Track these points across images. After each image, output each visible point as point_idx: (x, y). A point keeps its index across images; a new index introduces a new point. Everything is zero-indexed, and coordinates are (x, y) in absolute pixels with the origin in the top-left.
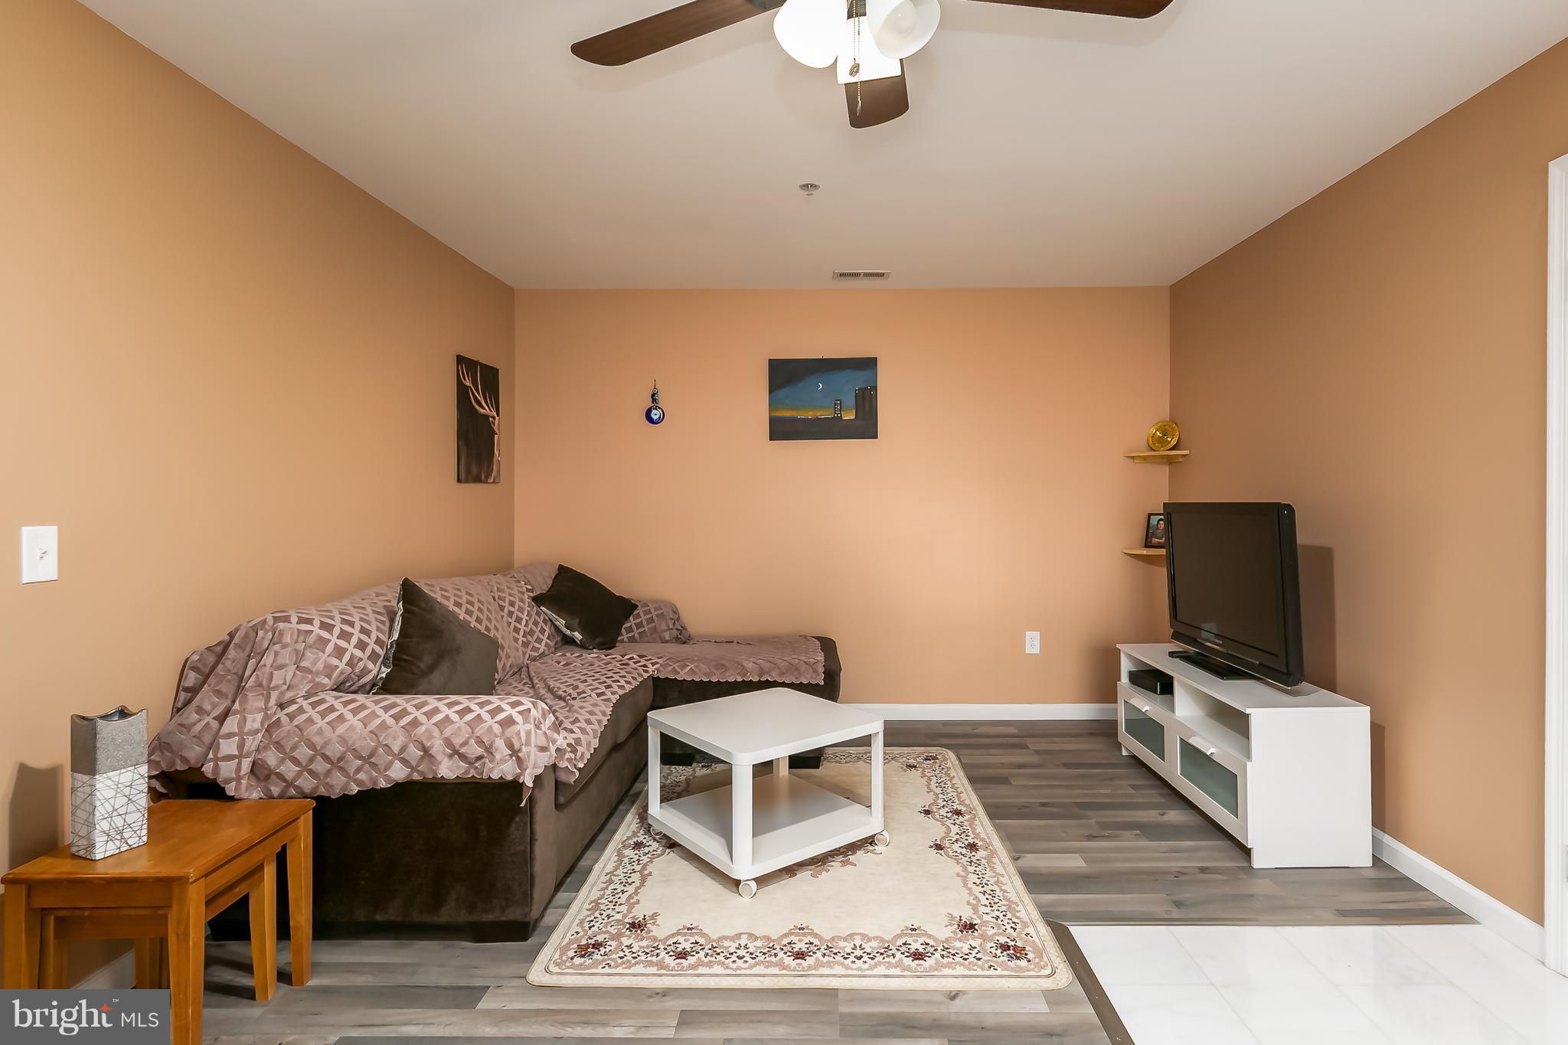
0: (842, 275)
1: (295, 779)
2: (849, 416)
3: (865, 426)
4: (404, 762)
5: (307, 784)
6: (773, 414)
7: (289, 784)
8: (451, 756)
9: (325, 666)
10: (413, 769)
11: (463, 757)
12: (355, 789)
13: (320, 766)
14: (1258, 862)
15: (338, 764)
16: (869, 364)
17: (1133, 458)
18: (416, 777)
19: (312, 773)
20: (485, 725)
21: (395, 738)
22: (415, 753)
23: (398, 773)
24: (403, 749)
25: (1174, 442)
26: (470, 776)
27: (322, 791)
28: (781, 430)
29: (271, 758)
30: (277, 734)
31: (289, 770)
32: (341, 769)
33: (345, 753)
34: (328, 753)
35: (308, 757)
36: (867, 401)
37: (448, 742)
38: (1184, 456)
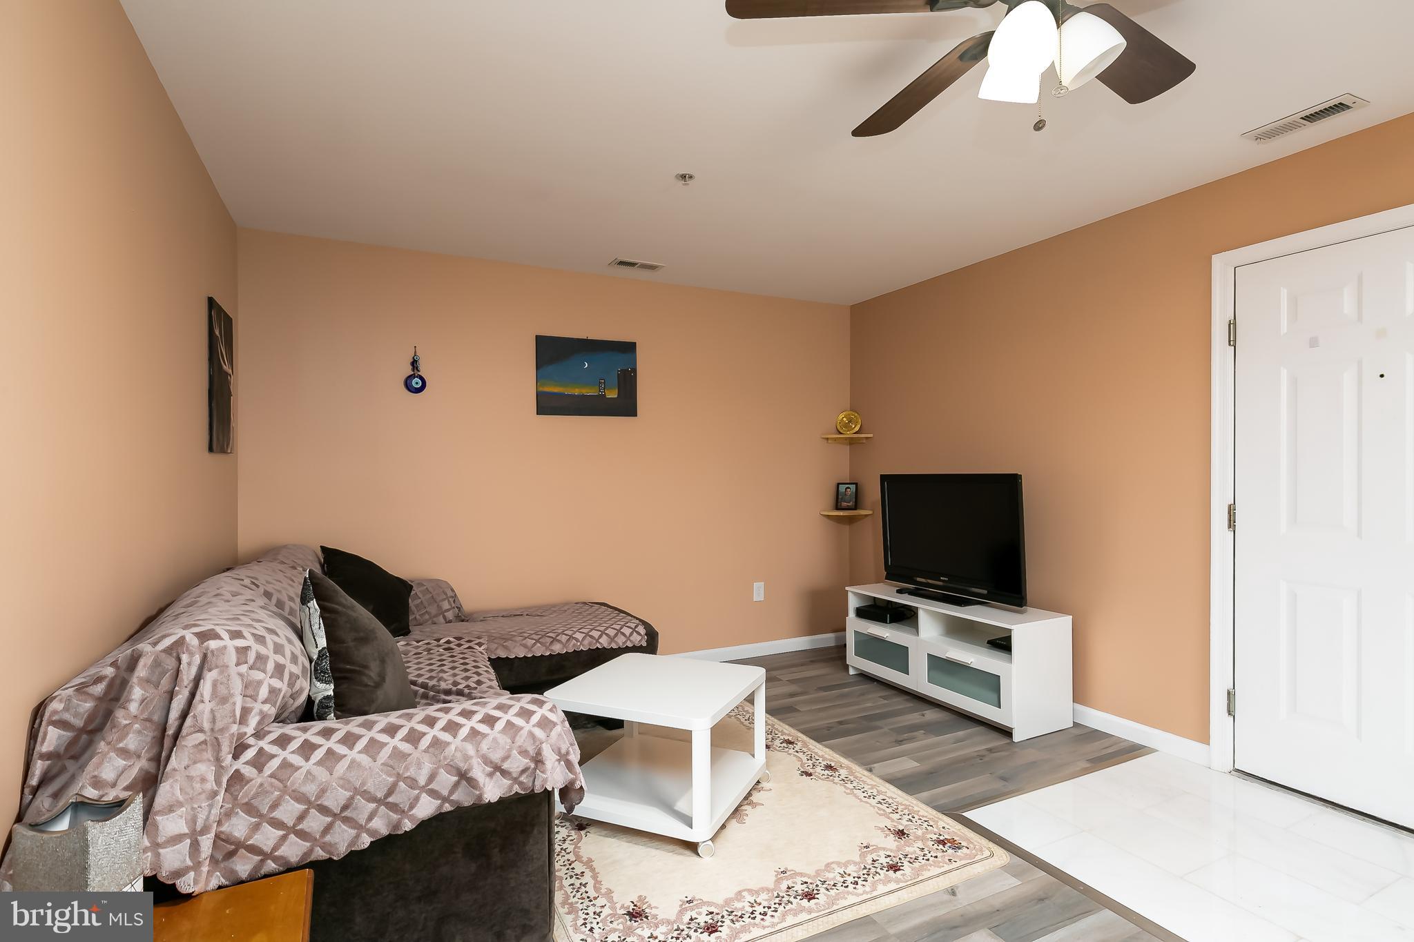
0: (621, 263)
1: (275, 848)
2: (612, 394)
3: (626, 406)
4: (434, 794)
5: (293, 850)
6: (541, 389)
7: (266, 856)
8: (491, 775)
9: (270, 692)
10: (445, 800)
11: (505, 773)
12: (365, 841)
13: (315, 822)
15: (342, 815)
16: (629, 348)
17: (827, 439)
18: (447, 807)
19: (302, 835)
20: (524, 733)
21: (419, 765)
22: (446, 780)
23: (426, 808)
24: (432, 778)
25: (857, 429)
26: (513, 793)
27: (320, 854)
28: (547, 405)
29: (239, 827)
30: (244, 794)
31: (267, 837)
32: (346, 820)
33: (352, 798)
34: (326, 803)
35: (296, 814)
36: (628, 382)
37: (486, 761)
38: (867, 438)
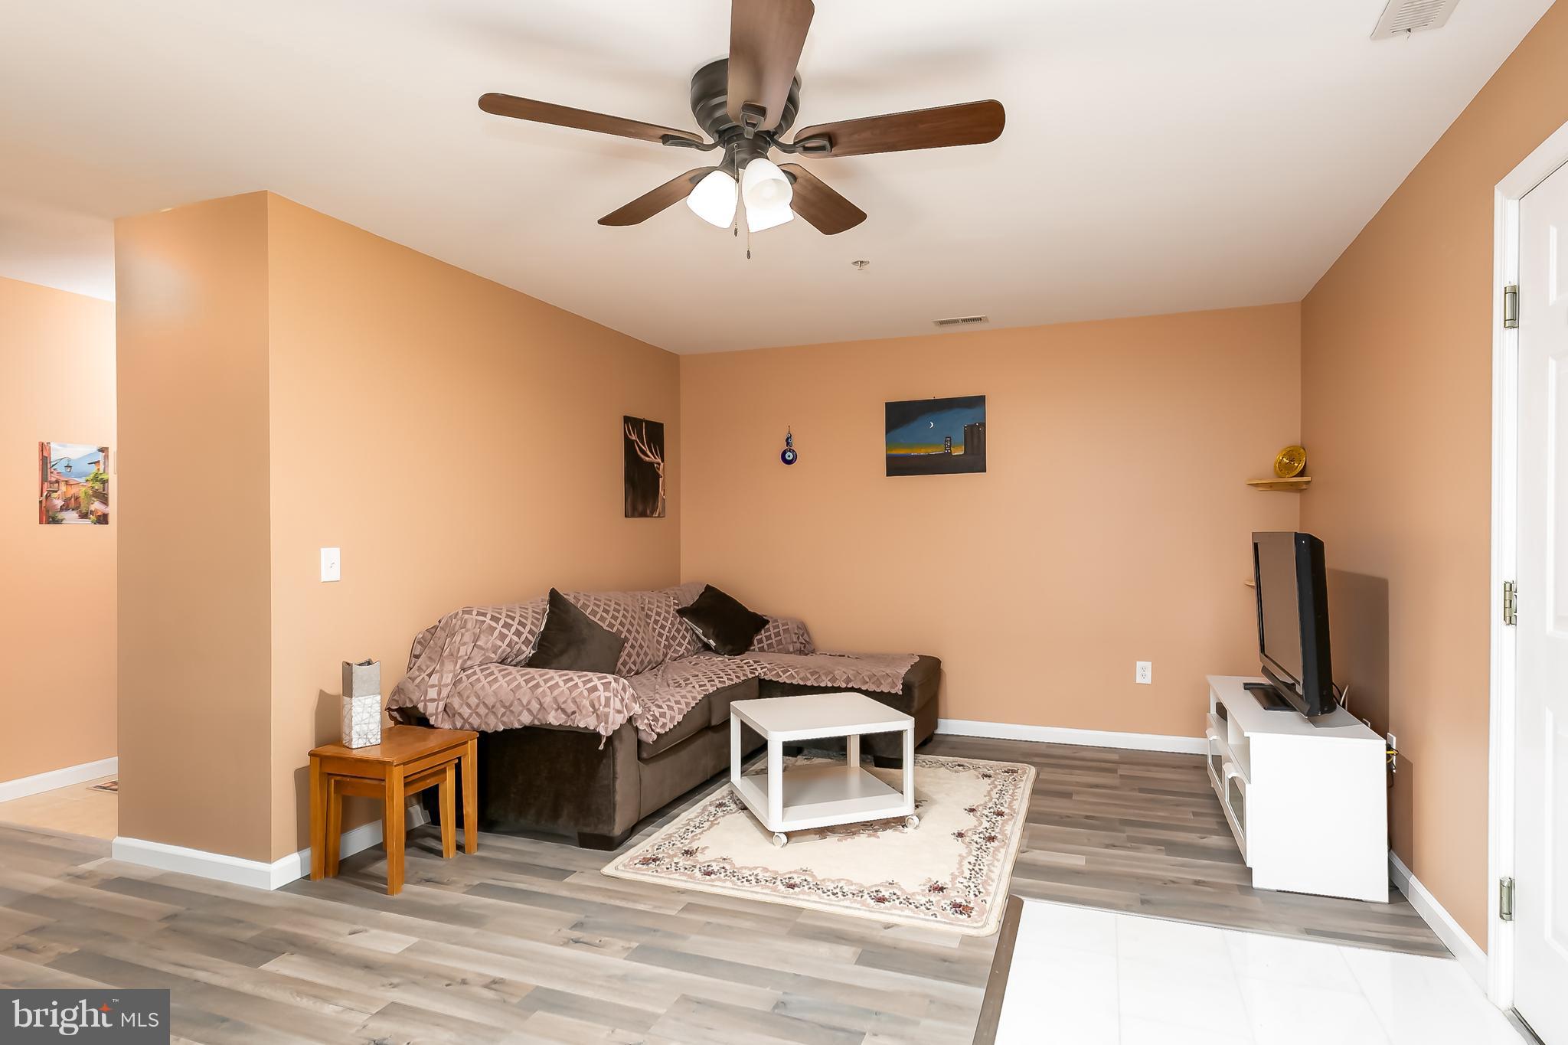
0: (942, 323)
1: (469, 718)
2: (958, 451)
3: (974, 461)
4: (529, 710)
5: (475, 722)
6: (889, 453)
7: (466, 721)
8: (557, 710)
9: (492, 646)
10: (535, 717)
11: (564, 711)
12: (501, 728)
13: (482, 710)
14: (1258, 882)
15: (492, 709)
16: (977, 402)
17: (1256, 485)
18: (537, 722)
19: (478, 714)
20: (579, 690)
21: (524, 694)
22: (535, 706)
23: (526, 719)
24: (529, 703)
25: (1301, 467)
26: (568, 724)
27: (484, 728)
28: (897, 467)
29: (456, 702)
30: (461, 687)
31: (466, 712)
32: (494, 713)
33: (496, 703)
34: (486, 702)
35: (475, 704)
36: (976, 438)
37: (555, 700)
38: (1308, 483)
